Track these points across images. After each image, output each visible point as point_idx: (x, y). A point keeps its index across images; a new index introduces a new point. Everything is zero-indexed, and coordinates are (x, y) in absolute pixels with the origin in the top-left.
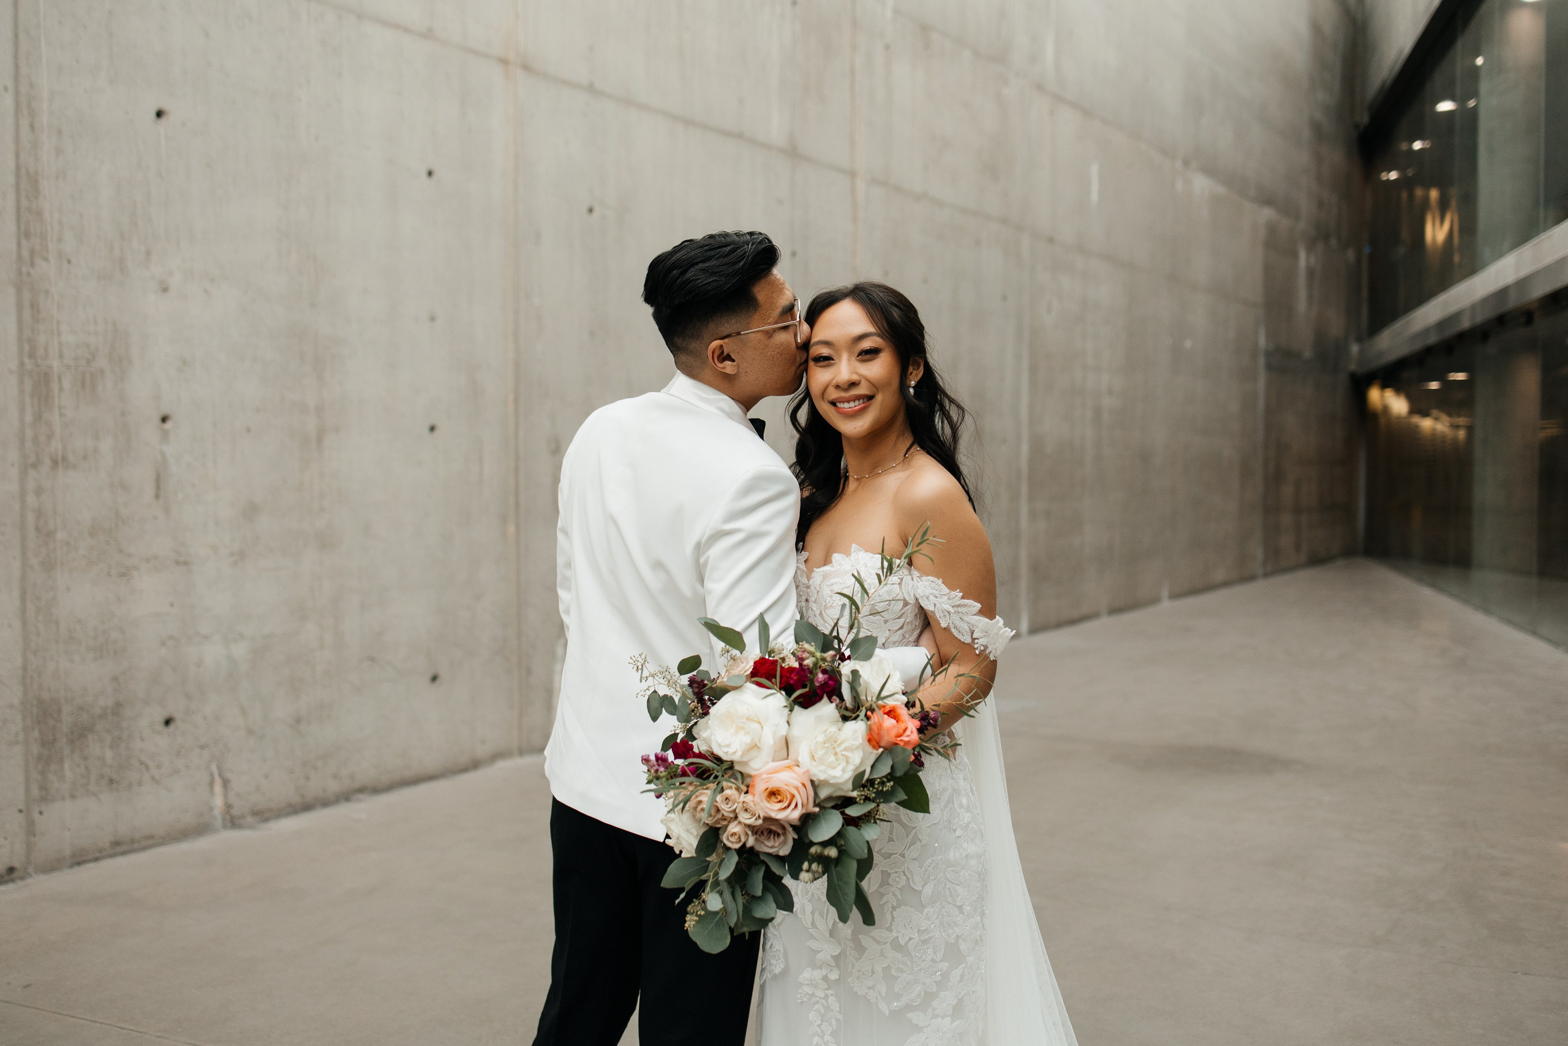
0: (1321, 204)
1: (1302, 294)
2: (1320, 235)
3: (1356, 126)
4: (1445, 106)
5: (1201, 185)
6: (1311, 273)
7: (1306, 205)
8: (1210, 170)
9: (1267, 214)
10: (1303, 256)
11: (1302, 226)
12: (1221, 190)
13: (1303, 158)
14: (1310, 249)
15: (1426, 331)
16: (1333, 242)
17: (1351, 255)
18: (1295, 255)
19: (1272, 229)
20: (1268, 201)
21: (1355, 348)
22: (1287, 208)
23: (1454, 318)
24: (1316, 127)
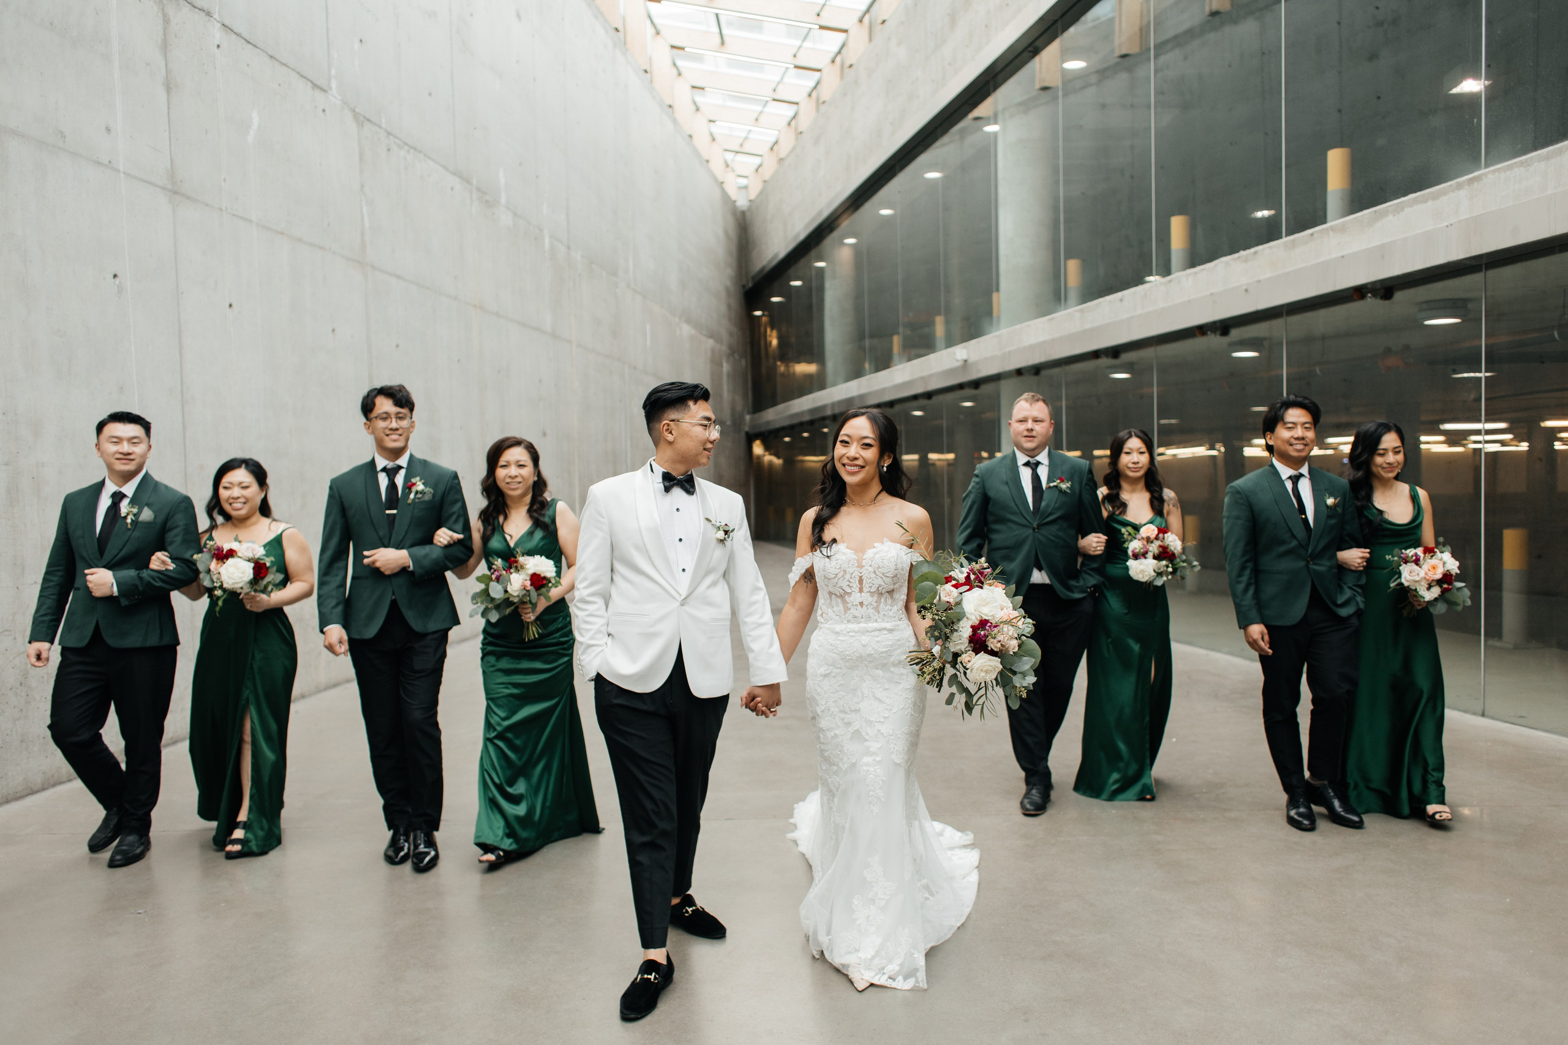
0: (731, 335)
1: (725, 387)
2: (732, 352)
3: (744, 286)
4: (798, 283)
5: (686, 330)
6: (728, 375)
7: (725, 335)
8: (688, 321)
9: (711, 342)
10: (725, 365)
11: (724, 348)
12: (693, 332)
13: (723, 308)
14: (728, 362)
15: (802, 413)
16: (736, 356)
17: (743, 362)
18: (722, 367)
19: (713, 351)
20: (711, 337)
21: (748, 417)
22: (718, 340)
23: (824, 407)
24: (727, 290)
